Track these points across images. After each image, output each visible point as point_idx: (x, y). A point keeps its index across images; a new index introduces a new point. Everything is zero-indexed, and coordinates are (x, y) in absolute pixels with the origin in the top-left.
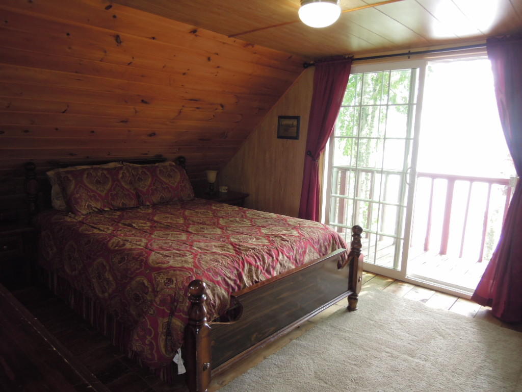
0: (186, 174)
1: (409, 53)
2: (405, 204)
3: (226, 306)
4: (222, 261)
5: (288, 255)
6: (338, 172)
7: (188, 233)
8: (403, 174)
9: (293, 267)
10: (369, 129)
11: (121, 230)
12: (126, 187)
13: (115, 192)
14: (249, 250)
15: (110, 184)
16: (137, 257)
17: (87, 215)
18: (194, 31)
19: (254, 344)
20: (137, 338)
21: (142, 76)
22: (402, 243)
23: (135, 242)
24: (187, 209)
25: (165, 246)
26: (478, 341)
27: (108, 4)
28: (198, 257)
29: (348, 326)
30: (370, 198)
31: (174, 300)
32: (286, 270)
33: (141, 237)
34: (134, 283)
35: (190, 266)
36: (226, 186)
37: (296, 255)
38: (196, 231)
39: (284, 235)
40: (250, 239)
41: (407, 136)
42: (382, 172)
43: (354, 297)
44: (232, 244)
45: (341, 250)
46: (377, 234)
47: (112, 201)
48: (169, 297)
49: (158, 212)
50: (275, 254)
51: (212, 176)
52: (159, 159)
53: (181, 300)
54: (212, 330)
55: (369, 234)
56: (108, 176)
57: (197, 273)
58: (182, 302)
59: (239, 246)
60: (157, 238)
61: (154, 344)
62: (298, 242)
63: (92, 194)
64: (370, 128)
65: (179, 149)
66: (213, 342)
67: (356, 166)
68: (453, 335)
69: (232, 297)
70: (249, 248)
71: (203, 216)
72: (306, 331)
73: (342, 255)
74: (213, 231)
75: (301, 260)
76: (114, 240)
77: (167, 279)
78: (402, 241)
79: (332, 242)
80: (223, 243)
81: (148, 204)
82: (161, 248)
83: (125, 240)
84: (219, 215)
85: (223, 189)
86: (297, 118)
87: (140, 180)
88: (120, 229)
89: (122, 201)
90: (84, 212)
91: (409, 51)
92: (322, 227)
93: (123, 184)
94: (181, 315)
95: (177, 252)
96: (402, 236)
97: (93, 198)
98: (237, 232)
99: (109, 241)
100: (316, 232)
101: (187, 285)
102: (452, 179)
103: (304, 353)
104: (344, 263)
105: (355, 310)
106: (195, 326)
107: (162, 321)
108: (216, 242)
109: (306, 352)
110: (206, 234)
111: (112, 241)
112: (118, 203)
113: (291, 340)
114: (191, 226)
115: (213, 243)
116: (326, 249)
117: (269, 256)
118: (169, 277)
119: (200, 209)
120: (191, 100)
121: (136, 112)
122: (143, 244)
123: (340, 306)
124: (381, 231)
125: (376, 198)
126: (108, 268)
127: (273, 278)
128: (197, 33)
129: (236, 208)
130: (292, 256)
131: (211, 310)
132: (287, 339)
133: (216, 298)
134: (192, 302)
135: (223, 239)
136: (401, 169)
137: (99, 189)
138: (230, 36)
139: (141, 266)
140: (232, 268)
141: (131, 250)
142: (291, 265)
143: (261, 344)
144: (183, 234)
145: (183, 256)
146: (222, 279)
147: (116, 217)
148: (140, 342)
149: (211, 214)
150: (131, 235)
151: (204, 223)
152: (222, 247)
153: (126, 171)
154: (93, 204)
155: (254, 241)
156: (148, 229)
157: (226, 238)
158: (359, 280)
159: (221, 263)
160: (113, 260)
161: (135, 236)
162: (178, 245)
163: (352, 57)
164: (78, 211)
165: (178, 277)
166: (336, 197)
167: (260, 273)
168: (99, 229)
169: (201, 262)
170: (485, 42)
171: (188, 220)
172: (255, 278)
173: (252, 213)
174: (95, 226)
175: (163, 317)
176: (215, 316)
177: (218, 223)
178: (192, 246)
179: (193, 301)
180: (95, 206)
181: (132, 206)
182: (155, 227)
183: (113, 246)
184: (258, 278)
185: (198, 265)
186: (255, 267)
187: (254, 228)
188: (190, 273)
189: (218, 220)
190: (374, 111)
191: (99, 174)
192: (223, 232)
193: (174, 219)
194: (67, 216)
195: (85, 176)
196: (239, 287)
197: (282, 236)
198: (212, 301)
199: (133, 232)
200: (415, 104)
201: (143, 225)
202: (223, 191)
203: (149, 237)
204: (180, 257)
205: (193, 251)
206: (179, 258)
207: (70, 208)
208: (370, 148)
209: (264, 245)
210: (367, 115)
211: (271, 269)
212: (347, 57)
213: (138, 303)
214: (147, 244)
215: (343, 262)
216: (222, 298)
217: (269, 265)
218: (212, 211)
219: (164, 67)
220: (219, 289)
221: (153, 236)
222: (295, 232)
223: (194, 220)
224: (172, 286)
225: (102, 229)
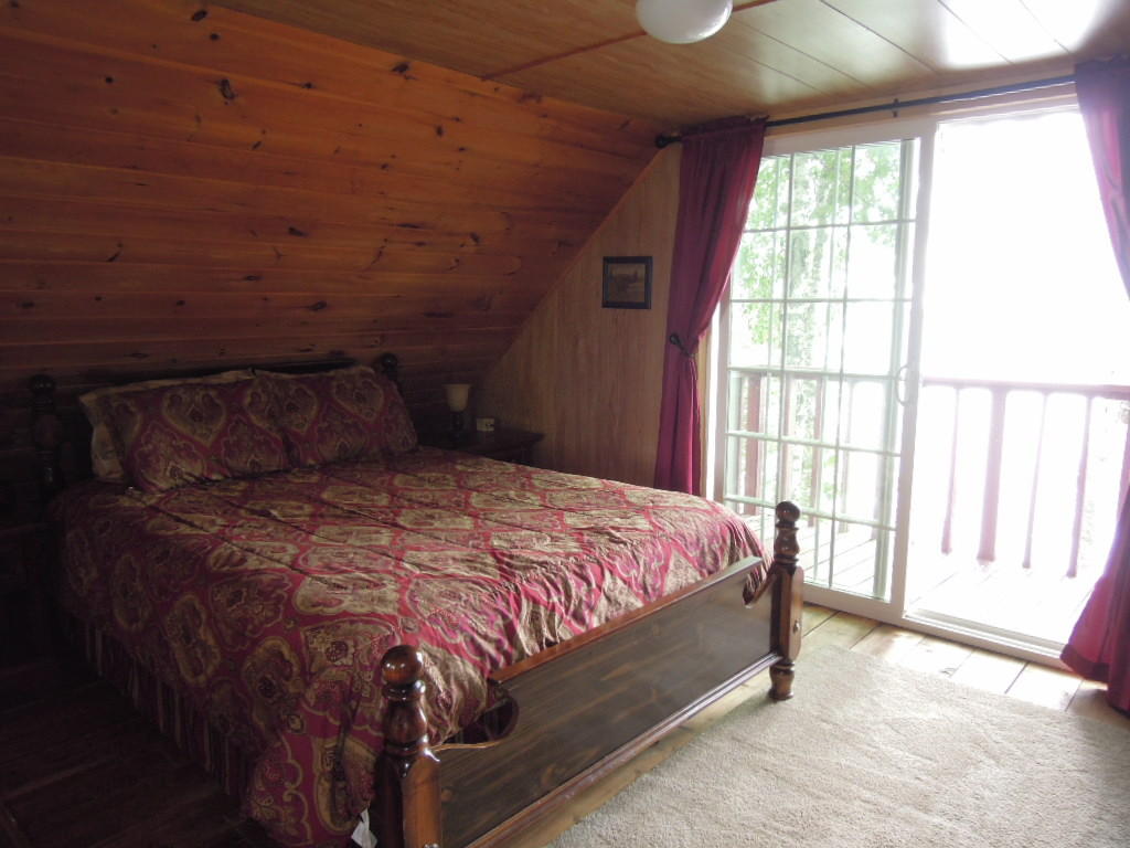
0: (397, 393)
1: (897, 104)
2: (898, 449)
3: (478, 703)
4: (467, 595)
5: (625, 576)
6: (740, 381)
7: (397, 529)
8: (891, 380)
9: (639, 604)
10: (810, 285)
11: (241, 526)
12: (260, 425)
13: (235, 438)
14: (532, 568)
15: (223, 419)
16: (270, 589)
17: (169, 492)
18: (401, 68)
19: (548, 792)
20: (263, 789)
21: (287, 173)
22: (892, 539)
23: (269, 554)
24: (399, 472)
25: (337, 562)
26: (1081, 768)
27: (197, 8)
28: (412, 587)
29: (771, 737)
30: (816, 436)
31: (350, 694)
32: (622, 612)
33: (287, 540)
34: (260, 650)
35: (390, 610)
36: (491, 417)
37: (644, 576)
38: (416, 524)
39: (618, 529)
40: (538, 539)
41: (896, 294)
42: (840, 377)
43: (784, 668)
44: (493, 552)
45: (751, 560)
46: (833, 519)
47: (227, 459)
48: (337, 687)
49: (333, 480)
50: (595, 575)
51: (459, 396)
52: (339, 361)
53: (365, 694)
54: (442, 764)
55: (815, 519)
56: (218, 401)
57: (405, 628)
58: (370, 700)
59: (511, 557)
60: (322, 541)
61: (304, 799)
62: (649, 545)
63: (181, 443)
64: (812, 281)
65: (382, 337)
66: (446, 792)
67: (783, 366)
68: (1019, 753)
69: (491, 682)
70: (533, 562)
71: (433, 488)
72: (674, 750)
73: (754, 572)
74: (454, 522)
75: (657, 586)
76: (222, 550)
77: (333, 643)
78: (892, 535)
79: (729, 542)
80: (474, 552)
81: (311, 462)
82: (330, 568)
83: (247, 550)
84: (471, 484)
85: (485, 426)
86: (646, 261)
87: (292, 408)
88: (240, 522)
89: (253, 456)
90: (163, 485)
91: (896, 100)
92: (706, 507)
93: (253, 418)
94: (366, 730)
95: (363, 575)
96: (893, 523)
97: (183, 454)
98: (509, 525)
99: (209, 552)
100: (691, 519)
101: (380, 656)
102: (1000, 390)
103: (669, 806)
104: (759, 589)
105: (789, 698)
106: (400, 759)
107: (321, 747)
108: (459, 550)
109: (673, 804)
110: (436, 529)
111: (216, 553)
112: (242, 462)
113: (639, 773)
114: (404, 511)
115: (450, 553)
116: (716, 559)
117: (579, 580)
118: (340, 639)
119: (429, 471)
120: (404, 225)
121: (279, 256)
122: (287, 558)
123: (754, 688)
124: (844, 511)
125: (828, 437)
126: (204, 616)
127: (591, 632)
128: (408, 73)
129: (511, 467)
130: (636, 579)
131: (439, 717)
132: (629, 773)
133: (454, 687)
134: (391, 701)
135: (476, 542)
136: (884, 370)
137: (199, 432)
138: (485, 78)
139: (277, 612)
140: (490, 612)
141: (257, 572)
142: (632, 599)
143: (566, 790)
144: (384, 531)
145: (376, 585)
146: (468, 639)
147: (236, 494)
148: (271, 797)
149: (452, 485)
150: (261, 538)
151: (435, 505)
152: (469, 562)
153: (259, 391)
154: (185, 467)
155: (545, 545)
156: (304, 522)
157: (482, 539)
158: (795, 629)
159: (465, 602)
160: (216, 599)
161: (273, 539)
162: (368, 557)
163: (764, 119)
164: (150, 483)
165: (361, 638)
166: (738, 437)
167: (560, 623)
168: (191, 525)
169: (417, 599)
170: (1071, 72)
171: (399, 498)
172: (546, 634)
173: (546, 477)
174: (184, 516)
175: (325, 736)
176: (450, 729)
177: (467, 504)
178: (401, 560)
179: (394, 699)
180: (189, 470)
181: (274, 469)
182: (322, 516)
183: (218, 565)
184: (554, 635)
185: (410, 606)
186: (546, 608)
187: (549, 512)
188: (389, 628)
189: (468, 497)
190: (821, 245)
191: (198, 398)
192: (476, 526)
193: (368, 496)
194: (123, 494)
195: (166, 403)
196: (507, 656)
197: (613, 532)
198: (443, 695)
199: (270, 530)
200: (912, 221)
201: (297, 512)
202: (484, 429)
203: (303, 540)
204: (368, 587)
205: (402, 573)
206: (367, 591)
207: (133, 478)
208: (812, 326)
209: (568, 555)
210: (805, 254)
211: (586, 612)
212: (753, 119)
213: (270, 701)
214: (295, 558)
215: (756, 588)
216: (466, 683)
217: (581, 601)
218: (454, 476)
219: (337, 151)
220: (459, 663)
221: (314, 538)
222: (643, 521)
223: (414, 498)
224: (344, 661)
225: (197, 523)
